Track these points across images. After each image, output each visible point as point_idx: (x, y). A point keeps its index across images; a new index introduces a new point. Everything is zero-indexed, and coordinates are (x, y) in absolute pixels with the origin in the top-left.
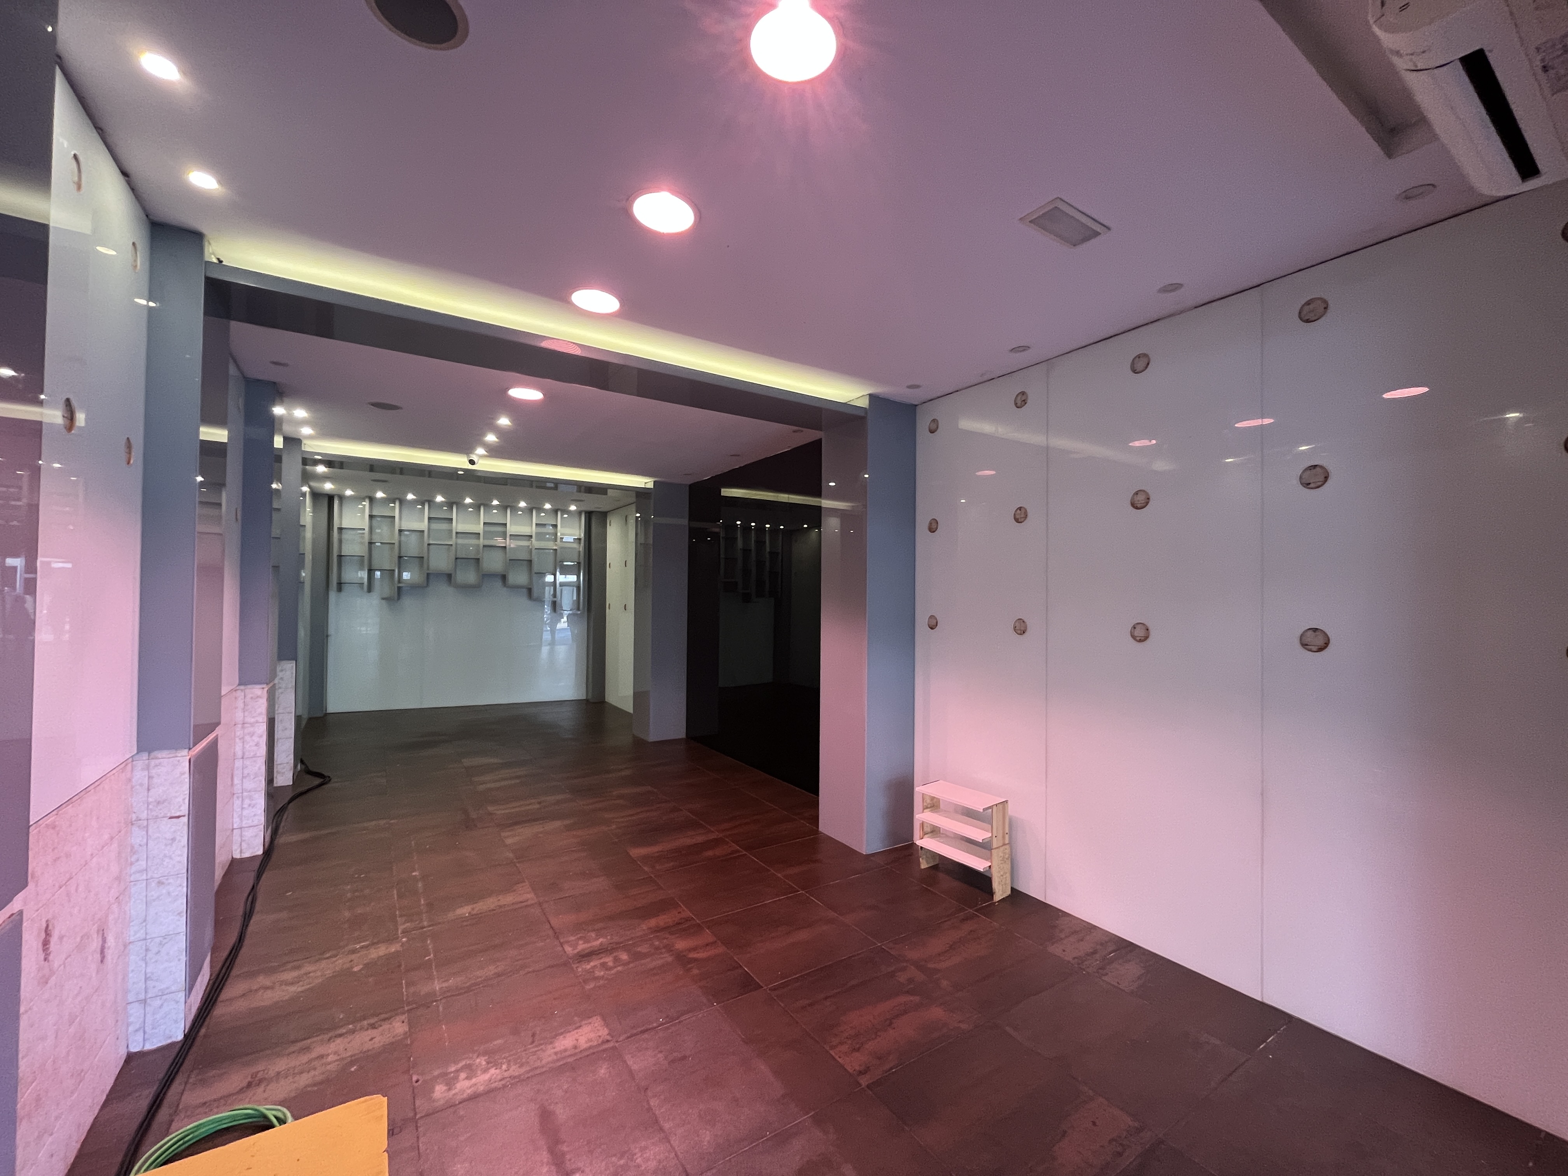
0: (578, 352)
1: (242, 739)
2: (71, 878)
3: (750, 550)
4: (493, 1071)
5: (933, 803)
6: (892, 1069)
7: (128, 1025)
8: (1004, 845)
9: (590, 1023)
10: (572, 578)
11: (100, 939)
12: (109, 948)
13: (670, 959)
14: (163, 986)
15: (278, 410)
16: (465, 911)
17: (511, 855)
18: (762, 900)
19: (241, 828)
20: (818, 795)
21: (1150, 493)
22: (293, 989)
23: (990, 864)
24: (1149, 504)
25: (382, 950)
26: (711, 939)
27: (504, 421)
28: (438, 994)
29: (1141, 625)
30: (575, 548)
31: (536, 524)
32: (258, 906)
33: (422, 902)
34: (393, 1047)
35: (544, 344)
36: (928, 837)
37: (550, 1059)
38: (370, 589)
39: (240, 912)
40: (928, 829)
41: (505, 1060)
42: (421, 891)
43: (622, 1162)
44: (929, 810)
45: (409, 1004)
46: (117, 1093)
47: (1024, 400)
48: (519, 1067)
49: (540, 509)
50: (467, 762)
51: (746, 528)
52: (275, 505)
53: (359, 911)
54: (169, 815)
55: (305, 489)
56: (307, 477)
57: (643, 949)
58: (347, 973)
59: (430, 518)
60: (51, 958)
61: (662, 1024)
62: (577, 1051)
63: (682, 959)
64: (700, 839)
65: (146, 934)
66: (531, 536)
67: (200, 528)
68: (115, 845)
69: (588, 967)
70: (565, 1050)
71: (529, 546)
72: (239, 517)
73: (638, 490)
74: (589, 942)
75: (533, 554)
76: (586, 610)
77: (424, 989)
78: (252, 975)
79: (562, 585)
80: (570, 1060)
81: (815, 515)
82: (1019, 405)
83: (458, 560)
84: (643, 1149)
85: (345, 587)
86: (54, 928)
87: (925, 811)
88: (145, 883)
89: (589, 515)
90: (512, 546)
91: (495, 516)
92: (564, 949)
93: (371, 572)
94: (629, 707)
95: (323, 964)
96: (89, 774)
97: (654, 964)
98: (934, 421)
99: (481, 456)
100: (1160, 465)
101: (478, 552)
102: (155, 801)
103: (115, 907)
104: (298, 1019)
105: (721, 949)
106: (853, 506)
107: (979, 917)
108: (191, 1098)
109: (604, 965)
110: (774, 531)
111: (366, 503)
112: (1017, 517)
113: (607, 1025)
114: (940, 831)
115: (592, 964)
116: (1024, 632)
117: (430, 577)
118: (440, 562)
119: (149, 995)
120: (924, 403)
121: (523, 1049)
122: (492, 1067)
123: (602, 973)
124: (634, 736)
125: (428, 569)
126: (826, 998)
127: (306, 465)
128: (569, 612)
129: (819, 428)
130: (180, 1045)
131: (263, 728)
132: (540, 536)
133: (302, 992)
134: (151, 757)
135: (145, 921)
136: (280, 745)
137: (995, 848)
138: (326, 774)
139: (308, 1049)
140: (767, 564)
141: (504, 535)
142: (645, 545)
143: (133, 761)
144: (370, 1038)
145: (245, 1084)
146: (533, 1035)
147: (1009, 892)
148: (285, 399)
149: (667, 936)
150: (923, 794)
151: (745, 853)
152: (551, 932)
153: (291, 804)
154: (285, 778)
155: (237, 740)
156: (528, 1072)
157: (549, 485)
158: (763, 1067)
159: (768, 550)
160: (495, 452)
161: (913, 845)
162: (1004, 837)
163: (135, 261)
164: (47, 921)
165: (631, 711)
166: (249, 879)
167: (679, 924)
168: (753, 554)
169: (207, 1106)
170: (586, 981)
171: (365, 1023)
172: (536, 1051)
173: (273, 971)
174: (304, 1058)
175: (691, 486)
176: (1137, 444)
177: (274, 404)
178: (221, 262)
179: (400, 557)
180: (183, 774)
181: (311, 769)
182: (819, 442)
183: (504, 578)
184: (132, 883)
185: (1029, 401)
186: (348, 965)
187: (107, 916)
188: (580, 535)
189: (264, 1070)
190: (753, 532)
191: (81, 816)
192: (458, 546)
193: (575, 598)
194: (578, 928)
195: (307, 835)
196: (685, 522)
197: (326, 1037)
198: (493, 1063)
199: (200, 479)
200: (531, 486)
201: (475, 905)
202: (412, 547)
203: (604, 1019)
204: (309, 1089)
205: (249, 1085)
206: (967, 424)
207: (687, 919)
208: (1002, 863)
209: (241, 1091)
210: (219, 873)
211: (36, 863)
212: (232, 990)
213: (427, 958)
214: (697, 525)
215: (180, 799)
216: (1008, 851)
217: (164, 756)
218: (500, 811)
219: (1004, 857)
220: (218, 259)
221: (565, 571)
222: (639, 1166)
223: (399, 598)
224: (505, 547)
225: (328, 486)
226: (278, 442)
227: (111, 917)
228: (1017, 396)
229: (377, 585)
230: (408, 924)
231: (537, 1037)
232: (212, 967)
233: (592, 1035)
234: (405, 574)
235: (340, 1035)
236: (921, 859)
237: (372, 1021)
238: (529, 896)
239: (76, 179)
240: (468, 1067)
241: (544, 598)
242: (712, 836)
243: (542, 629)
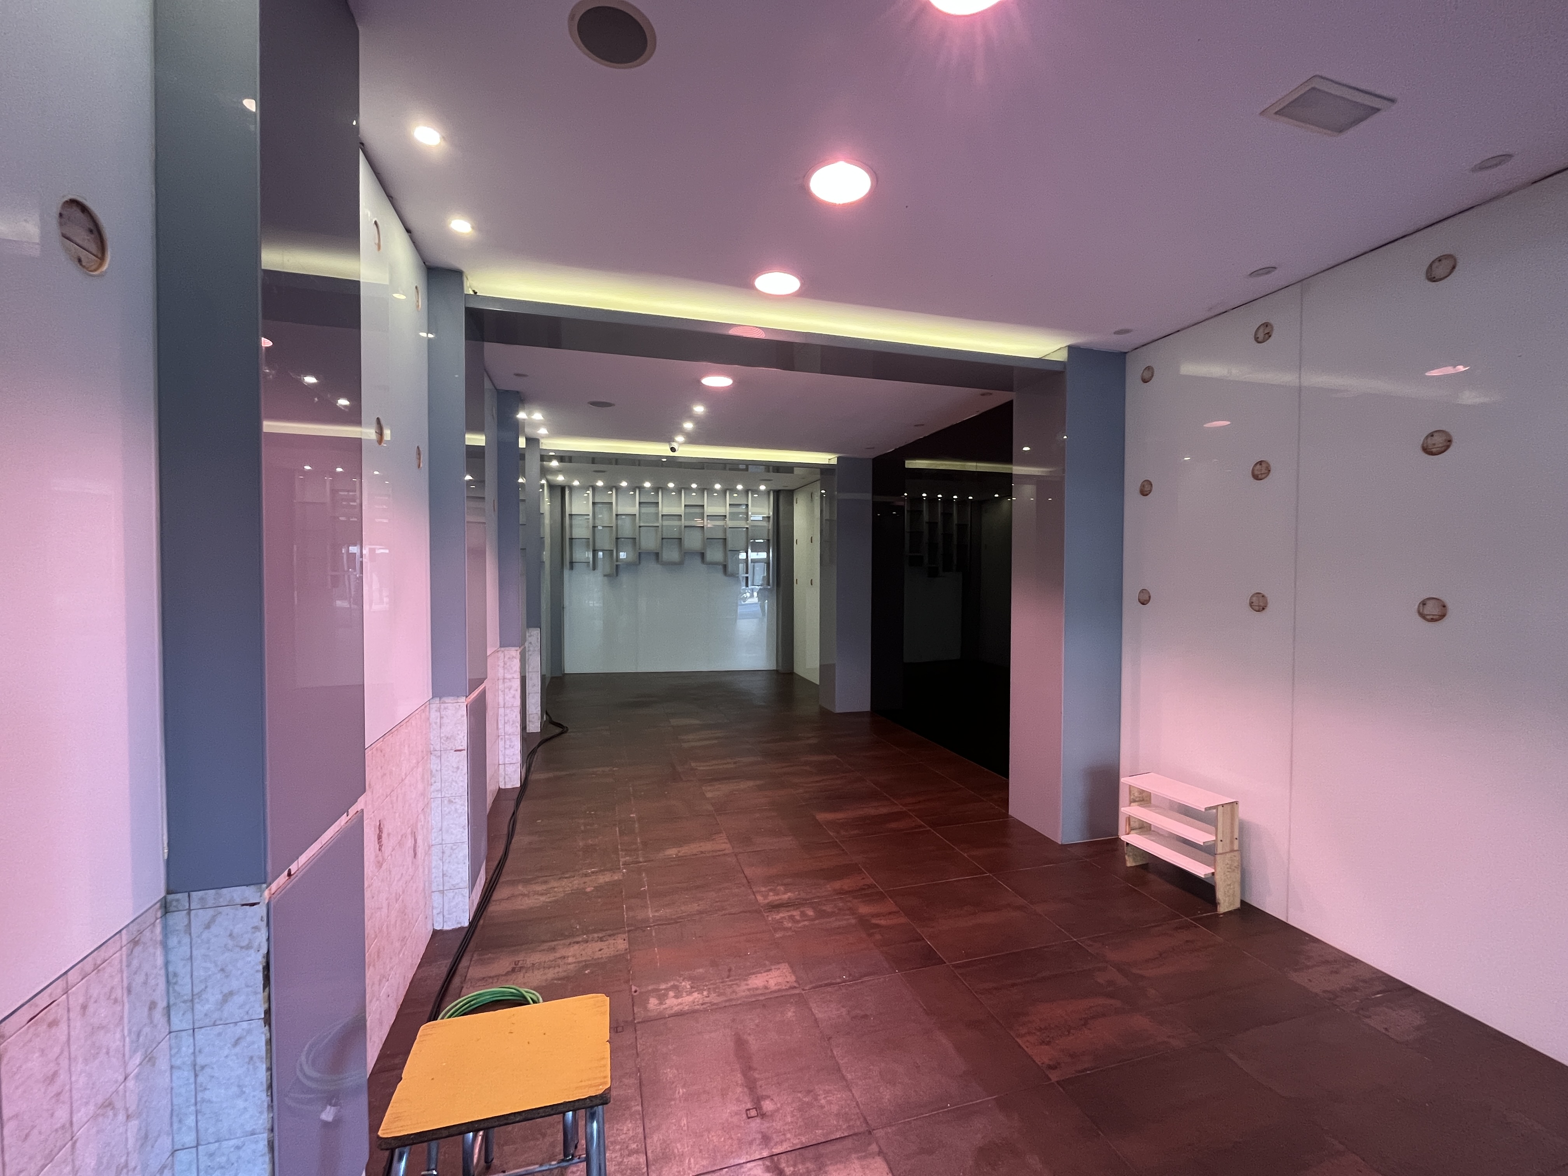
0: (762, 335)
1: (503, 691)
2: (393, 791)
3: (937, 523)
4: (696, 995)
5: (1143, 797)
6: (1086, 1070)
7: (433, 908)
8: (1232, 851)
9: (779, 969)
10: (763, 555)
11: (413, 838)
12: (419, 847)
13: (853, 921)
14: (454, 883)
15: (521, 415)
16: (672, 852)
17: (710, 808)
18: (947, 877)
19: (504, 764)
20: (1007, 777)
21: (1452, 434)
22: (542, 899)
23: (1213, 871)
24: (1450, 449)
25: (605, 878)
26: (895, 909)
27: (699, 409)
28: (651, 920)
29: (1434, 601)
30: (764, 526)
31: (730, 504)
32: (518, 826)
33: (639, 841)
34: (617, 959)
35: (732, 332)
36: (1136, 833)
37: (743, 994)
38: (594, 568)
39: (505, 831)
40: (1136, 825)
41: (705, 988)
42: (637, 831)
43: (806, 1099)
44: (1137, 803)
45: (628, 925)
46: (428, 959)
47: (1268, 333)
48: (718, 996)
49: (733, 490)
50: (674, 722)
51: (932, 500)
52: (521, 498)
53: (590, 842)
54: (454, 748)
55: (543, 482)
56: (544, 472)
57: (828, 908)
58: (581, 892)
59: (640, 503)
60: (383, 849)
61: (845, 981)
62: (767, 991)
63: (864, 922)
64: (884, 810)
65: (442, 840)
66: (725, 516)
67: (468, 518)
68: (420, 769)
69: (778, 917)
70: (757, 989)
71: (724, 526)
72: (496, 507)
73: (822, 467)
74: (778, 894)
75: (727, 533)
76: (775, 586)
77: (640, 915)
78: (513, 883)
79: (753, 561)
80: (761, 998)
81: (1005, 483)
82: (1260, 340)
83: (664, 540)
84: (827, 1092)
85: (576, 565)
86: (384, 826)
87: (1132, 804)
88: (440, 802)
89: (777, 493)
90: (709, 526)
91: (694, 498)
92: (756, 897)
93: (595, 552)
94: (815, 678)
95: (564, 882)
96: (402, 712)
97: (837, 924)
98: (1149, 368)
99: (681, 444)
100: (1470, 397)
101: (680, 533)
102: (445, 736)
103: (422, 817)
104: (546, 924)
105: (903, 920)
106: (1050, 471)
107: (1196, 927)
108: (475, 972)
109: (792, 918)
110: (962, 502)
111: (590, 492)
112: (1256, 472)
113: (794, 972)
114: (1150, 828)
115: (781, 915)
116: (1263, 609)
117: (640, 556)
118: (649, 542)
119: (446, 888)
120: (1136, 349)
121: (721, 981)
122: (696, 991)
123: (790, 925)
124: (821, 708)
125: (640, 549)
126: (1013, 985)
127: (543, 461)
128: (759, 587)
129: (1010, 389)
130: (467, 929)
131: (517, 684)
132: (734, 516)
133: (550, 902)
134: (441, 701)
135: (441, 830)
136: (530, 697)
137: (1220, 854)
138: (565, 725)
139: (553, 949)
140: (955, 537)
141: (702, 516)
142: (830, 521)
143: (429, 704)
144: (599, 949)
145: (510, 969)
146: (730, 970)
147: (1238, 905)
148: (525, 405)
149: (850, 899)
150: (1130, 786)
151: (929, 828)
152: (745, 881)
153: (539, 748)
154: (534, 726)
155: (500, 692)
156: (726, 1001)
157: (741, 467)
158: (944, 1041)
159: (956, 522)
160: (693, 439)
161: (1118, 839)
162: (1232, 843)
163: (418, 301)
164: (380, 821)
165: (818, 683)
166: (510, 806)
167: (864, 889)
168: (940, 525)
169: (486, 980)
170: (776, 930)
171: (596, 935)
172: (733, 984)
173: (527, 882)
174: (552, 956)
175: (874, 460)
176: (1435, 373)
177: (517, 412)
178: (476, 293)
179: (617, 538)
180: (463, 716)
181: (554, 719)
182: (1010, 403)
183: (703, 555)
184: (432, 800)
185: (1273, 336)
186: (582, 886)
187: (417, 822)
188: (769, 514)
189: (523, 960)
190: (939, 504)
191: (398, 744)
192: (664, 529)
193: (765, 574)
194: (769, 880)
195: (551, 775)
196: (868, 496)
197: (568, 941)
198: (694, 988)
199: (468, 477)
200: (725, 469)
201: (680, 849)
202: (627, 529)
203: (791, 967)
204: (555, 982)
205: (513, 970)
206: (1189, 369)
207: (870, 886)
208: (1228, 872)
209: (507, 974)
210: (490, 800)
211: (371, 775)
212: (501, 893)
213: (643, 889)
214: (880, 499)
215: (461, 737)
216: (1238, 858)
217: (450, 701)
218: (702, 767)
219: (1231, 865)
220: (474, 291)
221: (756, 548)
222: (822, 1107)
223: (617, 575)
224: (703, 527)
225: (560, 478)
226: (522, 443)
227: (419, 824)
228: (1258, 329)
229: (600, 564)
230: (628, 858)
231: (733, 973)
232: (486, 873)
233: (780, 980)
234: (621, 553)
235: (578, 943)
236: (1126, 857)
237: (600, 935)
238: (723, 846)
239: (377, 242)
240: (675, 988)
241: (738, 574)
242: (895, 809)
243: (737, 603)
